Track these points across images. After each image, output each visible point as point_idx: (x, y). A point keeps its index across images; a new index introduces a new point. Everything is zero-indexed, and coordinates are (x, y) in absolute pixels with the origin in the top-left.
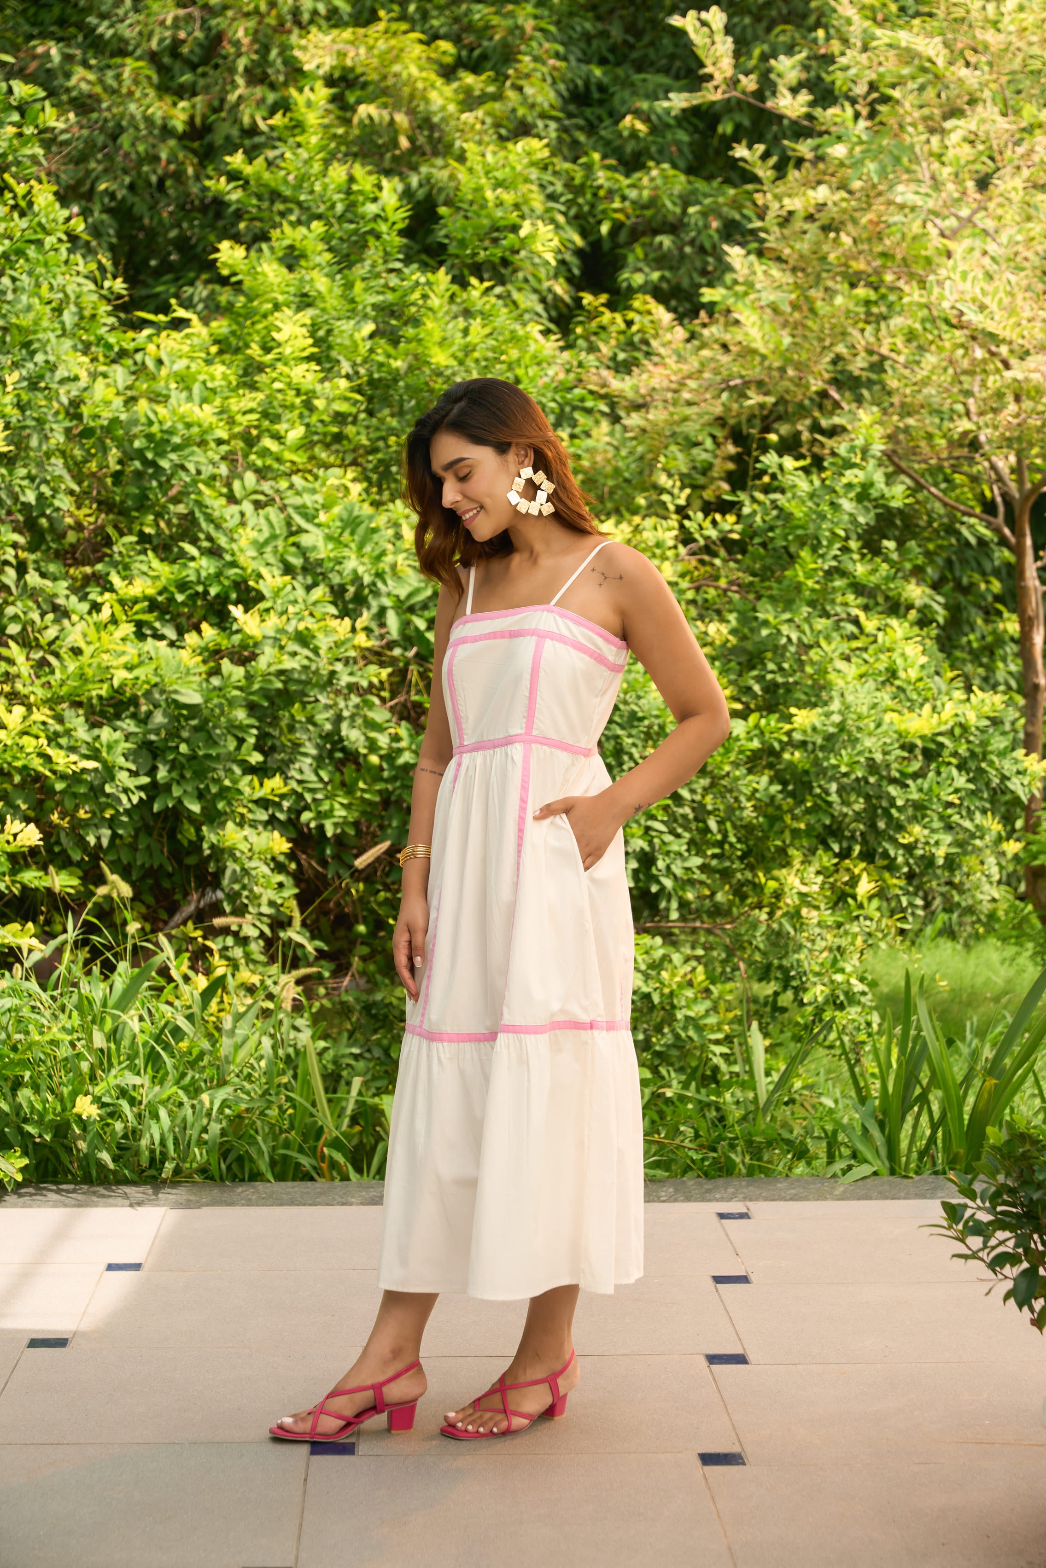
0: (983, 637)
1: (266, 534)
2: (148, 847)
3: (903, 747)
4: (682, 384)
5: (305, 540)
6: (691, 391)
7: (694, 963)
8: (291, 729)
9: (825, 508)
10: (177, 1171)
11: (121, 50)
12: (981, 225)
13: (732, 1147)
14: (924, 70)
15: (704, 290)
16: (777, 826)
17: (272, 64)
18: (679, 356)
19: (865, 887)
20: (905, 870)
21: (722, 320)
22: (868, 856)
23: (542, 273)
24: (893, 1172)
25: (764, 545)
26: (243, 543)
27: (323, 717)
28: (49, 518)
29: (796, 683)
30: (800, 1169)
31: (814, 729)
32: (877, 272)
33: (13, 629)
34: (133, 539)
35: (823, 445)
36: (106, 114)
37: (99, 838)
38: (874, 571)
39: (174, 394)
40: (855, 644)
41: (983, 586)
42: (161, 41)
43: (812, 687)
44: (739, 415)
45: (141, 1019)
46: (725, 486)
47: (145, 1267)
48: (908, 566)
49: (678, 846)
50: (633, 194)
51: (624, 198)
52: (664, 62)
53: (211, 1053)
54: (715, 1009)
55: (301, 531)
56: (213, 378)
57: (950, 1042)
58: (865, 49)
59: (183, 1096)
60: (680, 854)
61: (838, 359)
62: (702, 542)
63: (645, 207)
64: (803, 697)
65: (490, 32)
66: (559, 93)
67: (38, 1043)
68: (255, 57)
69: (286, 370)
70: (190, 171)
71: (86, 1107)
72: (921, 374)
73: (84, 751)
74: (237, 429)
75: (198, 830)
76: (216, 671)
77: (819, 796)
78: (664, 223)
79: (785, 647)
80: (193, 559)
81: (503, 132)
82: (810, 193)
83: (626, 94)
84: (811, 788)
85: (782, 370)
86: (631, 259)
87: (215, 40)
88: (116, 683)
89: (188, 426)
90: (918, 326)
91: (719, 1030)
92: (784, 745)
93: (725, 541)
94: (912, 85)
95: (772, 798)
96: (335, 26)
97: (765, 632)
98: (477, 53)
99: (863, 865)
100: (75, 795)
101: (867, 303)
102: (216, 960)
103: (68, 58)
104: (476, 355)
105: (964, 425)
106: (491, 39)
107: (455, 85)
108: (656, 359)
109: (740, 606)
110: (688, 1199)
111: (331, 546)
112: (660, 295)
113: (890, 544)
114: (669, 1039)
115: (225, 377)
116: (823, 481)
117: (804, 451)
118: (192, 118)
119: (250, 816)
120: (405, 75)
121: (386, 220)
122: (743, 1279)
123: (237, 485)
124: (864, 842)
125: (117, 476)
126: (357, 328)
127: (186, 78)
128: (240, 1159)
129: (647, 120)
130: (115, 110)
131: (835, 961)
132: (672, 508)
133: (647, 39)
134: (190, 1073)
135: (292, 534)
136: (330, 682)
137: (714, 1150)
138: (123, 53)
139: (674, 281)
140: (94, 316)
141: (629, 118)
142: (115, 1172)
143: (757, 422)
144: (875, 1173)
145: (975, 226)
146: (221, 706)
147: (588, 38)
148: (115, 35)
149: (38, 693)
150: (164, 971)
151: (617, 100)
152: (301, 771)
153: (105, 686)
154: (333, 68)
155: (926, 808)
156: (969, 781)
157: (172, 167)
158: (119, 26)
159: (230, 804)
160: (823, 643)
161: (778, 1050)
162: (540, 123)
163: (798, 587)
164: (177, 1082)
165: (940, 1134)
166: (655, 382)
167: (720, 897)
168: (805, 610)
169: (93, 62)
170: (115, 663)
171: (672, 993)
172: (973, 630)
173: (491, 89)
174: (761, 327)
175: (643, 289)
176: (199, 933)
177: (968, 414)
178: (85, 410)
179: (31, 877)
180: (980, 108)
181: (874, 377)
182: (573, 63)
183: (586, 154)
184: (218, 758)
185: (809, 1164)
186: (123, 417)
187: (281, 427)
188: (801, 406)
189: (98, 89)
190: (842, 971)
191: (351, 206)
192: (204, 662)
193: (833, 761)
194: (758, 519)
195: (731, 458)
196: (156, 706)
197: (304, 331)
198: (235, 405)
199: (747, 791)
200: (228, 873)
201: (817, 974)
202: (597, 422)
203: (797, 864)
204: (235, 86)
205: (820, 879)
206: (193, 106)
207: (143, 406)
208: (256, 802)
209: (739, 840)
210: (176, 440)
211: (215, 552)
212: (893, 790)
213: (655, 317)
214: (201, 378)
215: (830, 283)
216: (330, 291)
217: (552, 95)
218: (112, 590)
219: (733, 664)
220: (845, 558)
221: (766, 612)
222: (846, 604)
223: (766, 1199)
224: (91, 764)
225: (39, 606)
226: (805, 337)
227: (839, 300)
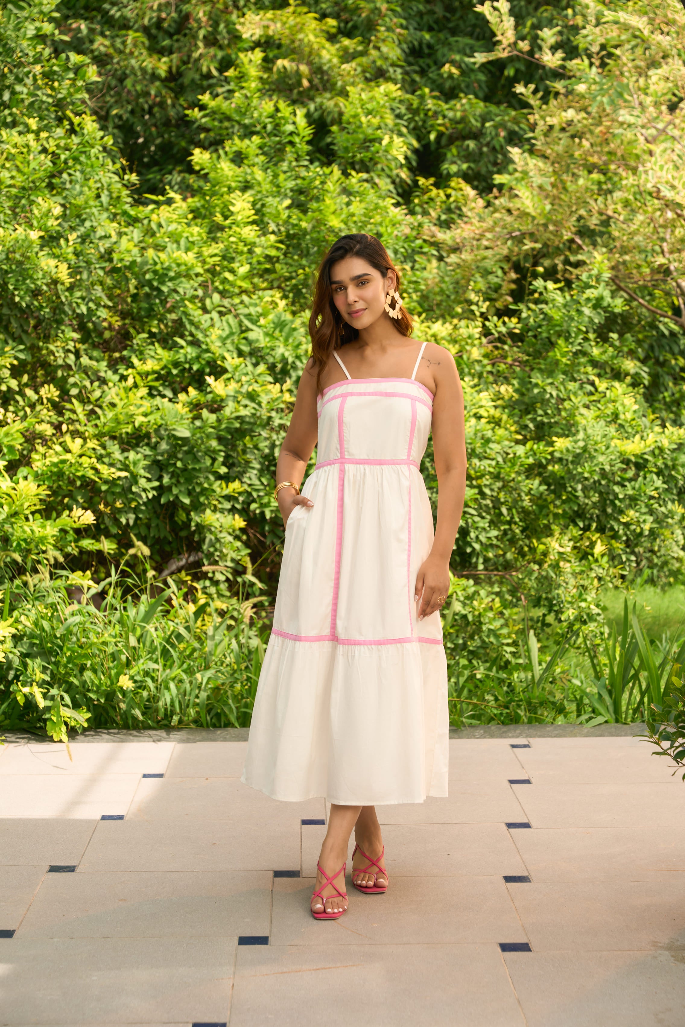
0: (673, 394)
1: (227, 332)
2: (157, 525)
3: (622, 462)
4: (482, 235)
5: (251, 335)
6: (488, 240)
7: (494, 596)
8: (244, 452)
9: (573, 313)
10: (180, 721)
11: (125, 25)
12: (670, 133)
13: (519, 706)
14: (636, 37)
15: (496, 176)
16: (545, 512)
17: (220, 33)
18: (480, 217)
19: (599, 548)
20: (624, 538)
21: (507, 194)
22: (601, 530)
23: (393, 165)
24: (617, 721)
25: (535, 336)
26: (213, 337)
27: (263, 445)
28: (94, 323)
29: (556, 423)
30: (560, 720)
31: (568, 450)
32: (606, 164)
33: (74, 391)
34: (145, 335)
35: (571, 273)
36: (116, 66)
37: (127, 520)
38: (605, 352)
39: (169, 245)
40: (594, 398)
41: (673, 362)
42: (151, 19)
43: (566, 425)
44: (518, 254)
45: (156, 629)
46: (510, 299)
47: (166, 776)
48: (626, 349)
49: (483, 524)
50: (450, 114)
51: (444, 117)
52: (469, 29)
53: (200, 650)
54: (506, 625)
55: (248, 330)
56: (192, 235)
57: (652, 642)
58: (598, 24)
59: (184, 676)
60: (484, 529)
61: (580, 218)
62: (496, 335)
63: (458, 122)
64: (560, 431)
65: (359, 12)
66: (403, 51)
67: (95, 643)
68: (210, 29)
69: (238, 230)
70: (169, 102)
71: (125, 682)
72: (633, 227)
73: (119, 466)
74: (207, 267)
75: (188, 514)
76: (198, 417)
77: (570, 492)
78: (470, 132)
79: (548, 400)
80: (182, 347)
81: (368, 75)
82: (564, 114)
83: (446, 50)
84: (565, 488)
85: (545, 226)
86: (449, 155)
87: (185, 18)
88: (137, 425)
89: (179, 265)
90: (631, 197)
91: (509, 637)
92: (549, 462)
93: (511, 335)
94: (628, 46)
95: (542, 494)
96: (261, 8)
97: (536, 391)
98: (350, 25)
99: (598, 535)
100: (113, 493)
101: (599, 183)
102: (200, 595)
103: (91, 31)
104: (355, 219)
105: (660, 260)
106: (360, 16)
107: (338, 46)
108: (465, 219)
109: (520, 375)
110: (492, 736)
111: (268, 339)
112: (467, 177)
113: (614, 336)
114: (478, 642)
115: (199, 234)
116: (572, 296)
117: (559, 276)
118: (170, 68)
119: (220, 506)
120: (306, 40)
121: (298, 135)
122: (528, 782)
123: (208, 302)
124: (599, 521)
125: (135, 297)
126: (280, 203)
127: (167, 42)
128: (218, 715)
129: (459, 67)
130: (122, 64)
131: (581, 595)
132: (478, 314)
133: (458, 15)
134: (188, 661)
135: (243, 332)
136: (268, 424)
137: (507, 708)
138: (127, 27)
139: (476, 170)
140: (119, 197)
141: (447, 66)
142: (142, 722)
143: (531, 260)
144: (606, 722)
145: (667, 134)
146: (202, 438)
147: (421, 14)
148: (121, 16)
149: (90, 430)
150: (169, 601)
151: (439, 54)
152: (250, 478)
153: (130, 426)
154: (261, 36)
155: (637, 500)
156: (664, 482)
157: (158, 99)
158: (124, 10)
159: (207, 498)
160: (572, 397)
161: (546, 650)
162: (391, 70)
163: (557, 363)
164: (180, 667)
165: (646, 700)
166: (465, 234)
167: (509, 556)
168: (561, 377)
169: (108, 33)
170: (137, 412)
171: (480, 615)
172: (666, 390)
173: (360, 48)
174: (532, 200)
175: (457, 175)
176: (189, 578)
177: (663, 252)
178: (115, 256)
179: (87, 544)
180: (670, 60)
181: (603, 229)
182: (412, 30)
183: (420, 88)
184: (200, 470)
185: (565, 716)
186: (139, 260)
187: (235, 265)
188: (558, 248)
189: (111, 51)
190: (585, 600)
191: (277, 126)
192: (191, 411)
193: (580, 470)
194: (531, 320)
195: (514, 282)
196: (162, 439)
197: (249, 206)
198: (206, 251)
199: (526, 490)
200: (207, 541)
201: (570, 603)
202: (429, 261)
203: (557, 534)
204: (198, 48)
205: (571, 544)
206: (171, 61)
207: (151, 253)
208: (223, 497)
209: (521, 520)
210: (172, 274)
211: (195, 343)
212: (617, 489)
213: (465, 193)
214: (185, 235)
215: (576, 171)
216: (265, 180)
217: (398, 52)
218: (133, 367)
219: (516, 411)
220: (586, 344)
221: (537, 378)
222: (586, 373)
223: (540, 736)
224: (124, 474)
225: (89, 377)
226: (560, 205)
227: (581, 182)
